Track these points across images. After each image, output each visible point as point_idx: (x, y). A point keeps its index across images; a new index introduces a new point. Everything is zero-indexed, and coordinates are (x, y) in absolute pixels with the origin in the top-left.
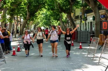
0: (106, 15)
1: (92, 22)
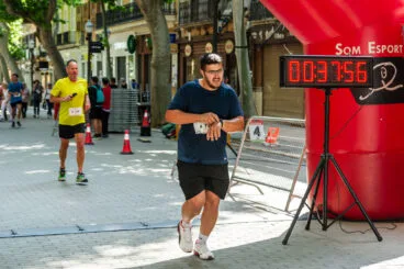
1: (124, 58)
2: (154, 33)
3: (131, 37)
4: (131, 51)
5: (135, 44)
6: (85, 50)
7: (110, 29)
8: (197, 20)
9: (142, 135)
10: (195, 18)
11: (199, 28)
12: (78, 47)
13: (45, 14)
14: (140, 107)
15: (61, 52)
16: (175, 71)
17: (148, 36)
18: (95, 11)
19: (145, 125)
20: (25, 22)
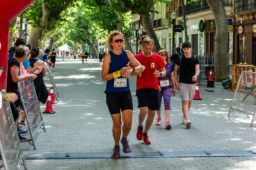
0: (235, 18)
1: (197, 35)
2: (217, 18)
3: (202, 21)
4: (202, 31)
5: (204, 26)
6: (171, 31)
7: (188, 17)
8: (247, 9)
9: (208, 86)
10: (245, 8)
11: (248, 15)
12: (166, 28)
13: (145, 7)
14: (207, 68)
15: (156, 32)
16: (231, 43)
17: (213, 21)
18: (178, 5)
19: (210, 80)
20: (133, 13)
